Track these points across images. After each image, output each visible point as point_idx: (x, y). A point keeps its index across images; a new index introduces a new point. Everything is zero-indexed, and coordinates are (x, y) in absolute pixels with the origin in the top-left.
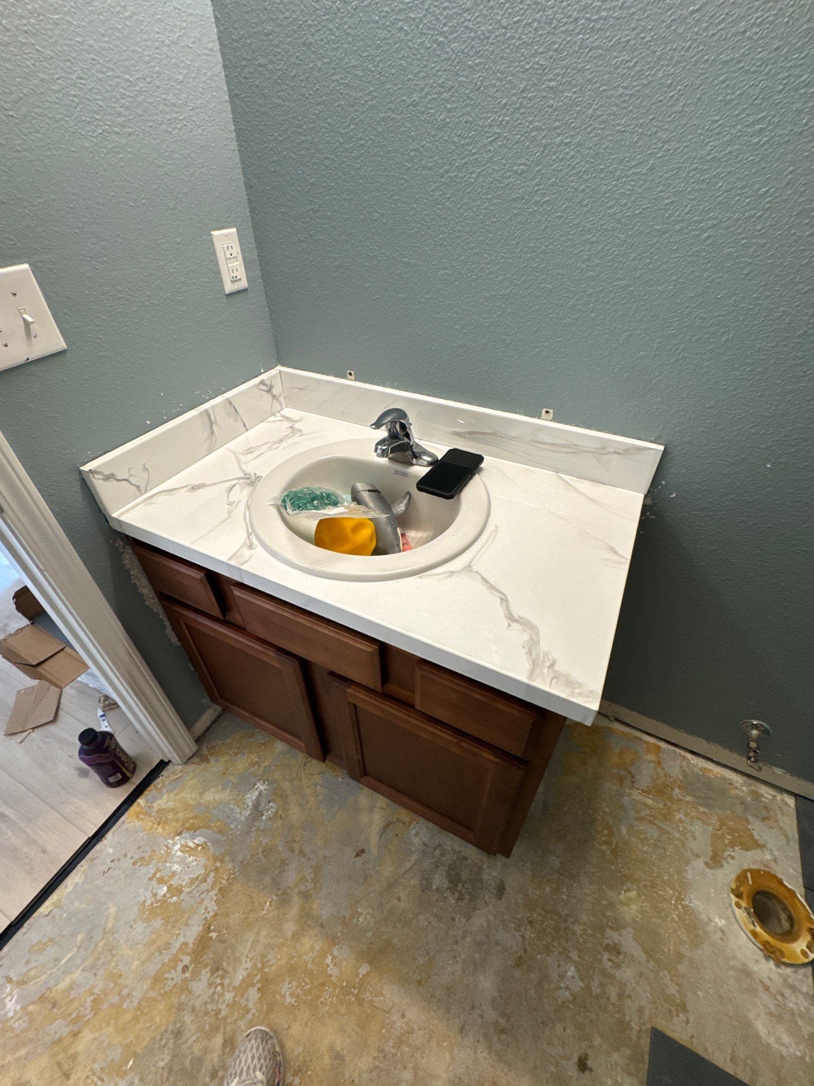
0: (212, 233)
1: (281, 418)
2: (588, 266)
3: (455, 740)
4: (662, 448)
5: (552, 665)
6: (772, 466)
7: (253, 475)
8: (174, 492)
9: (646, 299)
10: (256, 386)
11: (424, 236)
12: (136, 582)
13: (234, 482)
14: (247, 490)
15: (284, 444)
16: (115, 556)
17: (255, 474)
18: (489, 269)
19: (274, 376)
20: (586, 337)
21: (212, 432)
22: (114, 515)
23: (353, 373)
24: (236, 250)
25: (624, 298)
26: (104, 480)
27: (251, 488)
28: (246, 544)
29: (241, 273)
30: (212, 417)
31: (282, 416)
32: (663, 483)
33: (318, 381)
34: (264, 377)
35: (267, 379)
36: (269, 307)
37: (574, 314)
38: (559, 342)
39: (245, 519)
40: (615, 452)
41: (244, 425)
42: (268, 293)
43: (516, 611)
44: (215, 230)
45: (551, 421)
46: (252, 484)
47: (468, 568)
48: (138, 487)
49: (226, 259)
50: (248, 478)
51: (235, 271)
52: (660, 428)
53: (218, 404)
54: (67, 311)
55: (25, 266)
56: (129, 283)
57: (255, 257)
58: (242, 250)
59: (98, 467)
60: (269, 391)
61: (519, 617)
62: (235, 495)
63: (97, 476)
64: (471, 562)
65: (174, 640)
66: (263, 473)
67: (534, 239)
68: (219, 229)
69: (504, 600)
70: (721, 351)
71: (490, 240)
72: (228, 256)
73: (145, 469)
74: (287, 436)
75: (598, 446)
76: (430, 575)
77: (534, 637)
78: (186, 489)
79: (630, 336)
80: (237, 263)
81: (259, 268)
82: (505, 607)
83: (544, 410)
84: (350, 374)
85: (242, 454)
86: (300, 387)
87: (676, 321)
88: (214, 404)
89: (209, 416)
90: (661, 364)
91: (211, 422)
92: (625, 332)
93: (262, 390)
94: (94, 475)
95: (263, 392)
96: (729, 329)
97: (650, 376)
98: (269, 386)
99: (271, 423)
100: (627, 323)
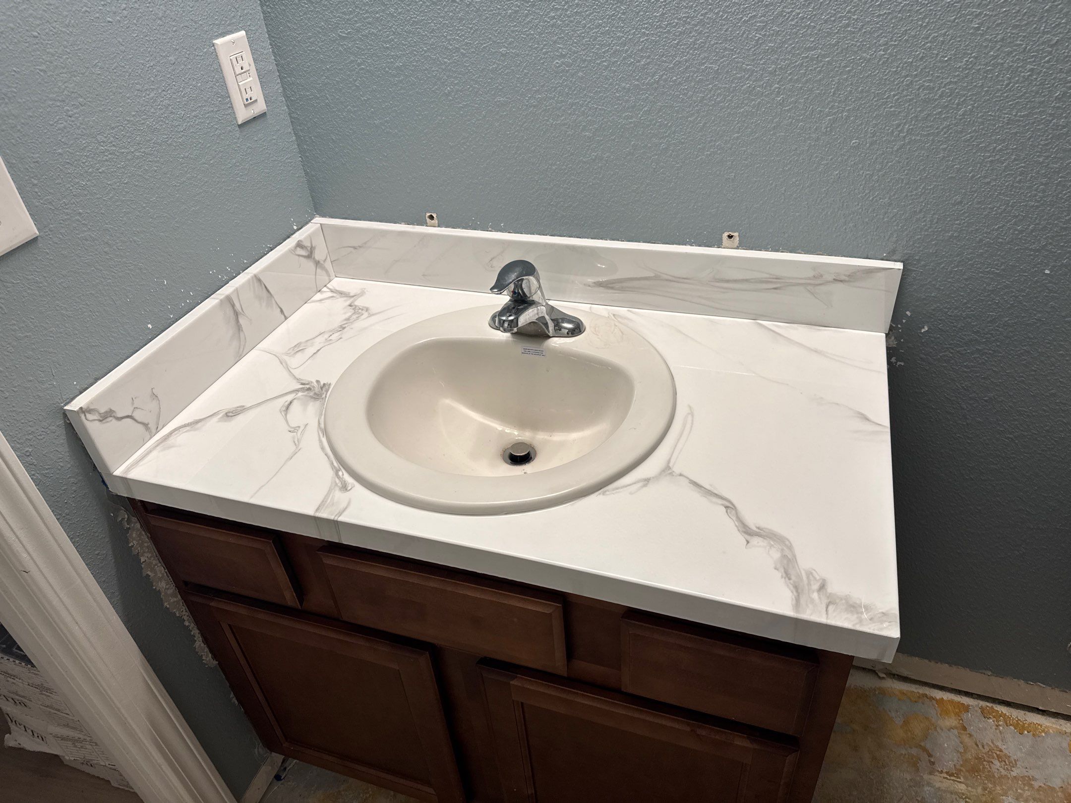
0: (215, 42)
1: (330, 294)
2: (765, 35)
3: (688, 729)
4: (900, 266)
5: (822, 587)
6: (1051, 271)
7: (315, 384)
8: (199, 425)
9: (850, 71)
10: (292, 251)
11: (527, 16)
12: (149, 573)
13: (289, 398)
14: (313, 408)
15: (347, 333)
16: (119, 536)
17: (318, 382)
18: (627, 51)
19: (314, 233)
20: (774, 128)
21: (239, 328)
22: (118, 472)
23: (435, 215)
24: (248, 61)
25: (820, 72)
26: (100, 421)
27: (318, 403)
28: (336, 484)
29: (257, 93)
30: (238, 307)
31: (333, 291)
32: (908, 313)
33: (384, 233)
34: (301, 236)
35: (305, 238)
36: (295, 134)
37: (753, 100)
38: (738, 138)
39: (323, 449)
40: (836, 280)
41: (282, 311)
42: (295, 115)
43: (752, 522)
44: (217, 37)
45: (737, 248)
46: (317, 397)
47: (667, 470)
48: (146, 425)
49: (236, 76)
50: (309, 389)
51: (248, 90)
52: (894, 239)
53: (243, 286)
54: (36, 182)
56: (113, 128)
57: (273, 67)
58: (255, 60)
59: (91, 402)
60: (310, 256)
61: (758, 528)
62: (298, 414)
63: (89, 416)
64: (669, 462)
65: (207, 658)
66: (331, 378)
67: (686, 8)
68: (223, 35)
69: (730, 507)
70: (959, 128)
71: (624, 13)
72: (239, 71)
73: (154, 396)
74: (348, 319)
75: (811, 274)
76: (617, 488)
77: (787, 552)
78: (215, 419)
79: (835, 120)
80: (251, 79)
81: (279, 81)
82: (734, 518)
83: (726, 234)
84: (431, 217)
85: (287, 354)
86: (356, 245)
87: (894, 96)
88: (237, 286)
89: (233, 306)
90: (883, 154)
91: (236, 314)
92: (827, 117)
93: (299, 255)
94: (85, 415)
95: (301, 258)
96: (965, 99)
97: (869, 170)
98: (309, 249)
99: (318, 304)
100: (828, 104)
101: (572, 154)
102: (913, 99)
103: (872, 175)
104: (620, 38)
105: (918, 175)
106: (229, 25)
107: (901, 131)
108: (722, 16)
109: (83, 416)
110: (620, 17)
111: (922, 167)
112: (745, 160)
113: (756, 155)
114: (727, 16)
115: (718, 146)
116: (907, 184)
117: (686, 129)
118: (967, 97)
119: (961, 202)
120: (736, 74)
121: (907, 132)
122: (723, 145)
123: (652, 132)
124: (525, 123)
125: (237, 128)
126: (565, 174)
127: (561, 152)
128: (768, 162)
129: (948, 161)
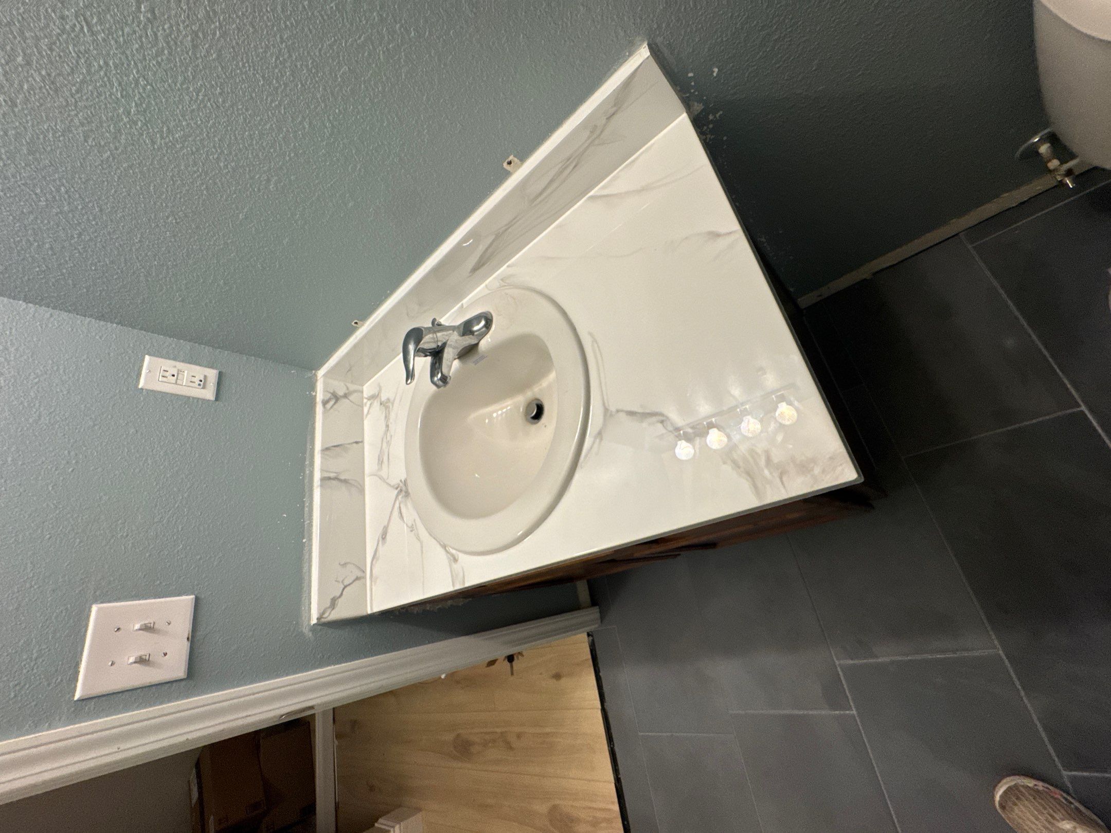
0: (140, 386)
4: (644, 49)
8: (378, 553)
10: (325, 411)
13: (397, 505)
14: (409, 503)
15: (391, 427)
19: (325, 384)
20: (439, 60)
21: (345, 481)
24: (170, 365)
26: (333, 609)
28: (450, 559)
29: (200, 372)
30: (332, 475)
31: (369, 399)
32: (691, 75)
34: (320, 396)
35: (324, 395)
36: (251, 355)
40: (608, 119)
41: (357, 443)
42: (236, 349)
44: (138, 382)
47: (607, 413)
48: (357, 579)
49: (176, 383)
51: (193, 379)
53: (322, 464)
55: (94, 608)
57: (189, 345)
58: (175, 359)
59: (319, 609)
60: (336, 398)
63: (325, 615)
64: (604, 404)
66: (404, 474)
67: (265, 52)
68: (139, 376)
72: (173, 379)
73: (344, 565)
75: (588, 133)
80: (186, 372)
81: (203, 346)
82: (672, 429)
83: (505, 164)
84: (356, 323)
85: (379, 469)
86: (348, 369)
88: (318, 468)
89: (329, 478)
91: (336, 479)
93: (332, 407)
94: (323, 618)
95: (335, 407)
98: (332, 397)
99: (369, 416)
104: (271, 128)
106: (134, 367)
108: (292, 24)
109: (323, 620)
110: (250, 115)
114: (294, 19)
115: (425, 119)
117: (393, 134)
120: (363, 55)
122: (427, 115)
123: (378, 159)
125: (217, 402)
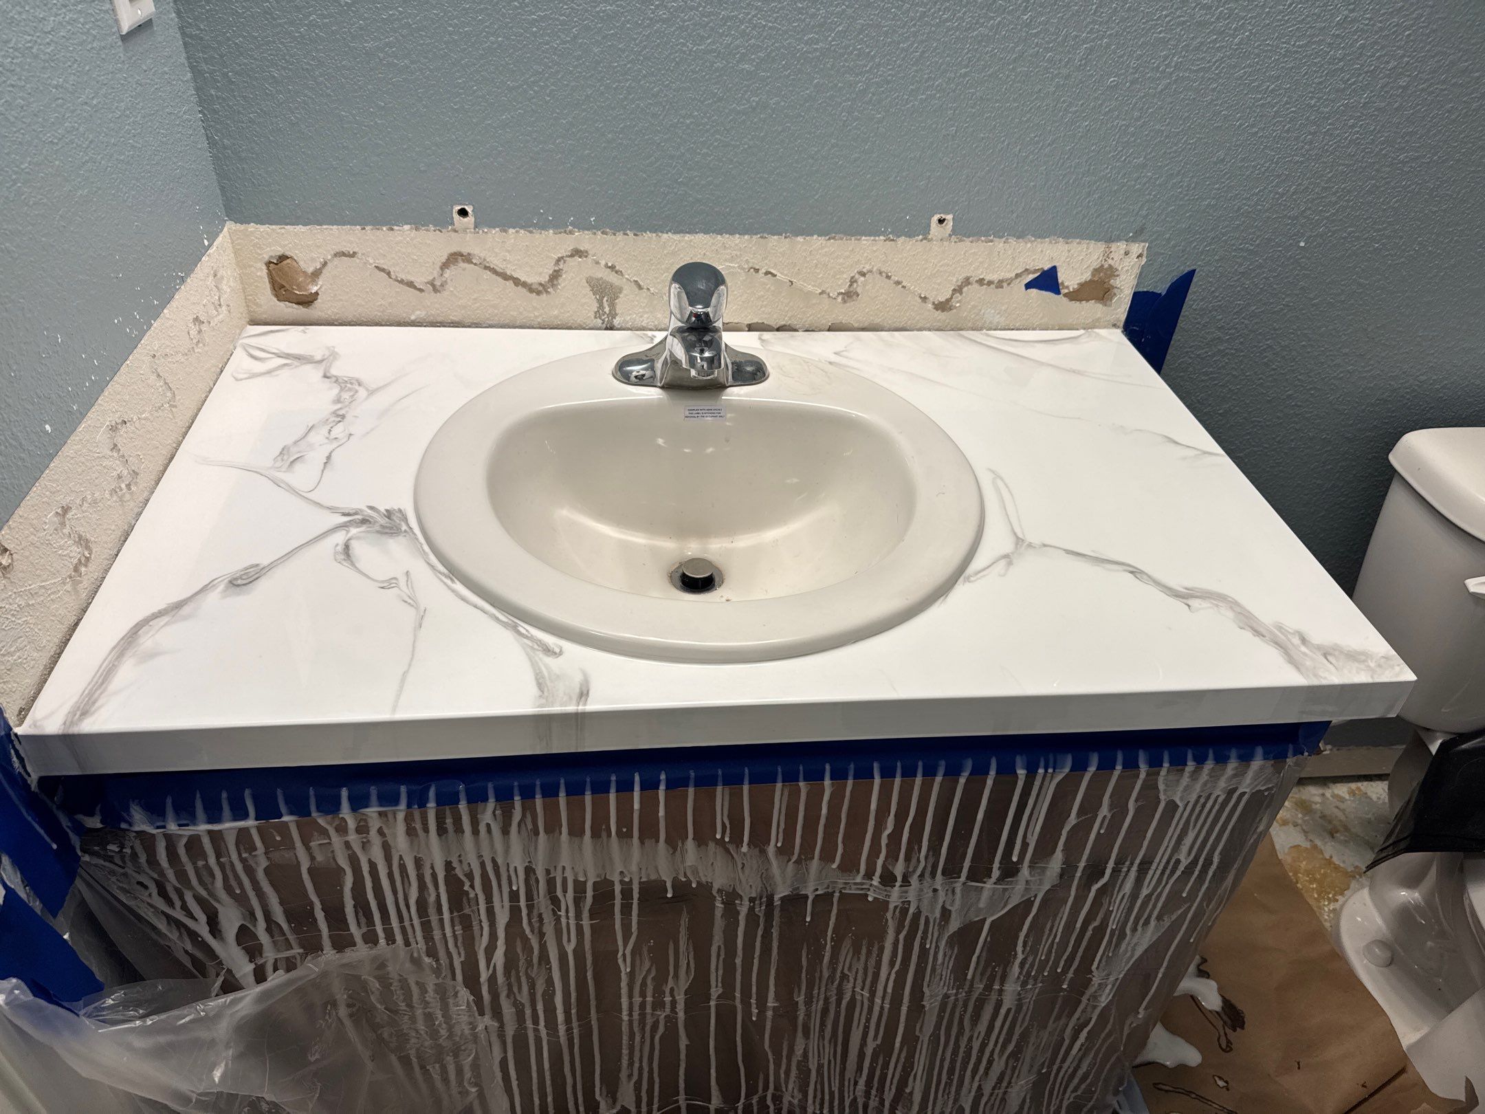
1: (280, 361)
5: (1304, 639)
7: (370, 511)
8: (186, 610)
13: (337, 539)
17: (372, 507)
23: (469, 209)
27: (403, 539)
39: (467, 601)
43: (1176, 583)
45: (951, 237)
46: (391, 531)
47: (1021, 543)
50: (364, 521)
52: (1144, 212)
61: (1187, 588)
62: (376, 561)
69: (1136, 572)
74: (339, 401)
77: (1238, 610)
78: (213, 597)
82: (1150, 583)
83: (936, 217)
84: (463, 213)
90: (1144, 97)
92: (1083, 44)
96: (1244, 23)
97: (1124, 120)
100: (1086, 27)
101: (720, 99)
102: (1187, 21)
103: (1128, 126)
105: (1181, 125)
107: (1168, 66)
111: (1186, 114)
112: (972, 108)
113: (988, 100)
115: (938, 86)
116: (1167, 137)
117: (895, 61)
118: (1246, 20)
119: (1223, 160)
121: (1175, 66)
122: (945, 85)
123: (847, 64)
124: (645, 47)
125: (120, 43)
126: (707, 131)
127: (702, 95)
128: (1003, 109)
129: (1216, 105)
